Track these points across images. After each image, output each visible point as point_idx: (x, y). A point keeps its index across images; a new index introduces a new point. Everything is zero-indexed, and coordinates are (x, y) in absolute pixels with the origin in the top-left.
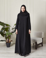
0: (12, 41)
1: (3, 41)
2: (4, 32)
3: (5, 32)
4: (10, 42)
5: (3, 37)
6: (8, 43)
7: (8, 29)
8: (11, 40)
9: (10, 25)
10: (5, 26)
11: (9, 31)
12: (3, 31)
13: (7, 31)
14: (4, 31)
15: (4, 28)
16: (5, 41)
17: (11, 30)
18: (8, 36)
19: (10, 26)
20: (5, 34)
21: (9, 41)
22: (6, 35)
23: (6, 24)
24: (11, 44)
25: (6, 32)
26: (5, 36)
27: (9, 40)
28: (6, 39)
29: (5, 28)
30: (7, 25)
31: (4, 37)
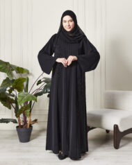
0: (36, 121)
1: (7, 122)
2: (10, 94)
3: (15, 92)
4: (31, 126)
5: (7, 108)
6: (22, 130)
7: (25, 83)
8: (33, 119)
9: (30, 71)
10: (14, 72)
11: (26, 90)
12: (8, 89)
13: (20, 90)
14: (10, 91)
15: (11, 79)
16: (15, 122)
17: (33, 88)
18: (23, 105)
19: (31, 74)
20: (14, 98)
21: (28, 122)
22: (16, 103)
23: (18, 68)
24: (32, 133)
25: (18, 93)
26: (14, 105)
27: (28, 119)
28: (17, 115)
29: (13, 80)
30: (20, 70)
31: (10, 108)
